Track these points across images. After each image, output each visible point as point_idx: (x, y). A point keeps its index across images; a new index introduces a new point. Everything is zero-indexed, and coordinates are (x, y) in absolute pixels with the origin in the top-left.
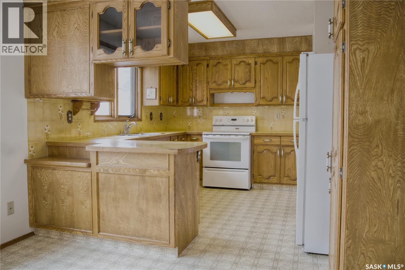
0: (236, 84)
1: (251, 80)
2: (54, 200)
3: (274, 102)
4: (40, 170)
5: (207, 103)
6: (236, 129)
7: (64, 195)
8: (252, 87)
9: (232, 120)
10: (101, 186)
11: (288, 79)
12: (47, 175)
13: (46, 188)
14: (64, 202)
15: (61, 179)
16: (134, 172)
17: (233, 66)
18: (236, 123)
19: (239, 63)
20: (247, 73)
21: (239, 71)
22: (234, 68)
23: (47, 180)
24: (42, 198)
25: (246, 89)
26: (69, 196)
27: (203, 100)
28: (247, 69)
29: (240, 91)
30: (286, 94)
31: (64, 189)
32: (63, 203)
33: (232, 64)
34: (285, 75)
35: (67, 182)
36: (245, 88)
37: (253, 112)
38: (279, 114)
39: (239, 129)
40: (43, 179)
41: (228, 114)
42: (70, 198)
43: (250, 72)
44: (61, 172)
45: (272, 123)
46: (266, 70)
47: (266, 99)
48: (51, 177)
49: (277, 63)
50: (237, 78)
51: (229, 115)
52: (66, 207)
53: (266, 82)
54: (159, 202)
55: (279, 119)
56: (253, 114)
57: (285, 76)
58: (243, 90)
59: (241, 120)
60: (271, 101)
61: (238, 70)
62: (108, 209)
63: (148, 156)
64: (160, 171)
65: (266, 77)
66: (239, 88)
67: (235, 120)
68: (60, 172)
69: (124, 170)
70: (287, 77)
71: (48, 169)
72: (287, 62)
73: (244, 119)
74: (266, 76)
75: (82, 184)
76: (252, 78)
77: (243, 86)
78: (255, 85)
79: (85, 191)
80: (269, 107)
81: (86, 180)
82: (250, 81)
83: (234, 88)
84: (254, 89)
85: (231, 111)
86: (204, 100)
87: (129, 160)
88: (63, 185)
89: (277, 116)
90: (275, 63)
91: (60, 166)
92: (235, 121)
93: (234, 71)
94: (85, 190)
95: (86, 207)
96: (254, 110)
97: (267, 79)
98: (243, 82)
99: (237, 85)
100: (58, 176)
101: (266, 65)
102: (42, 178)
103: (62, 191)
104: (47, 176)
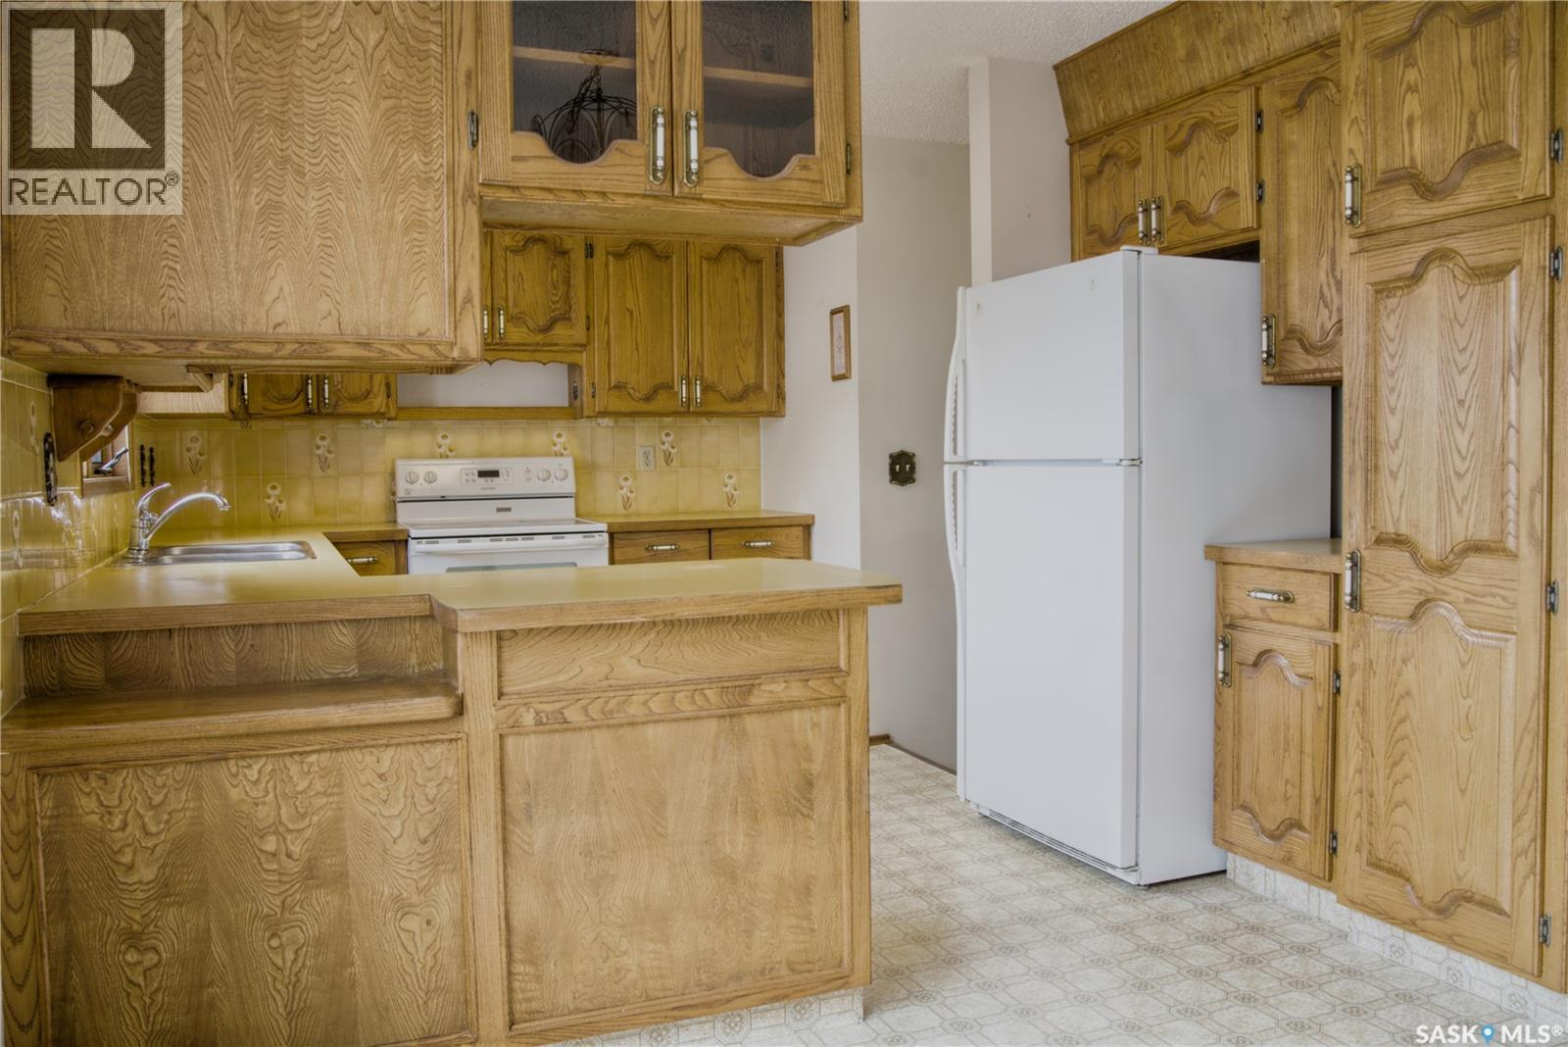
0: (515, 330)
1: (573, 315)
2: (209, 930)
3: (661, 402)
4: (100, 777)
5: (387, 405)
6: (499, 510)
7: (283, 888)
8: (575, 345)
9: (483, 474)
10: (517, 800)
11: (705, 320)
12: (157, 800)
13: (147, 873)
14: (283, 926)
15: (257, 805)
16: (694, 702)
17: (499, 253)
18: (497, 486)
19: (522, 244)
20: (555, 288)
21: (525, 276)
22: (502, 261)
23: (153, 829)
24: (113, 937)
25: (550, 348)
26: (318, 887)
27: (369, 392)
28: (555, 272)
29: (526, 355)
30: (702, 372)
31: (283, 857)
32: (274, 935)
33: (496, 245)
34: (698, 305)
35: (303, 816)
36: (550, 345)
37: (556, 440)
38: (651, 449)
39: (509, 510)
40: (124, 826)
41: (451, 451)
42: (325, 900)
43: (569, 285)
44: (256, 767)
45: (628, 483)
46: (628, 281)
47: (631, 391)
48: (184, 809)
49: (668, 257)
50: (515, 305)
51: (455, 457)
52: (296, 953)
53: (628, 325)
54: (802, 813)
55: (652, 467)
56: (557, 448)
57: (695, 308)
58: (538, 356)
59: (516, 475)
60: (648, 398)
61: (520, 274)
62: (558, 901)
63: (754, 627)
64: (810, 683)
65: (628, 306)
66: (523, 345)
67: (495, 474)
68: (249, 766)
69: (645, 703)
70: (702, 312)
71: (163, 766)
72: (701, 257)
73: (528, 470)
74: (630, 305)
75: (402, 805)
76: (574, 307)
77: (539, 338)
78: (588, 336)
79: (425, 842)
80: (616, 422)
81: (430, 784)
82: (569, 319)
83: (507, 344)
84: (581, 352)
85: (467, 438)
86: (375, 389)
87: (667, 654)
88: (273, 838)
89: (646, 455)
90: (658, 256)
91: (258, 735)
92: (495, 479)
93: (502, 276)
94: (424, 832)
95: (428, 923)
96: (559, 436)
97: (632, 315)
98: (542, 322)
99: (517, 335)
100: (235, 794)
101: (627, 262)
102: (117, 823)
103: (266, 871)
104: (152, 807)
